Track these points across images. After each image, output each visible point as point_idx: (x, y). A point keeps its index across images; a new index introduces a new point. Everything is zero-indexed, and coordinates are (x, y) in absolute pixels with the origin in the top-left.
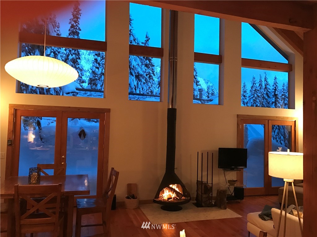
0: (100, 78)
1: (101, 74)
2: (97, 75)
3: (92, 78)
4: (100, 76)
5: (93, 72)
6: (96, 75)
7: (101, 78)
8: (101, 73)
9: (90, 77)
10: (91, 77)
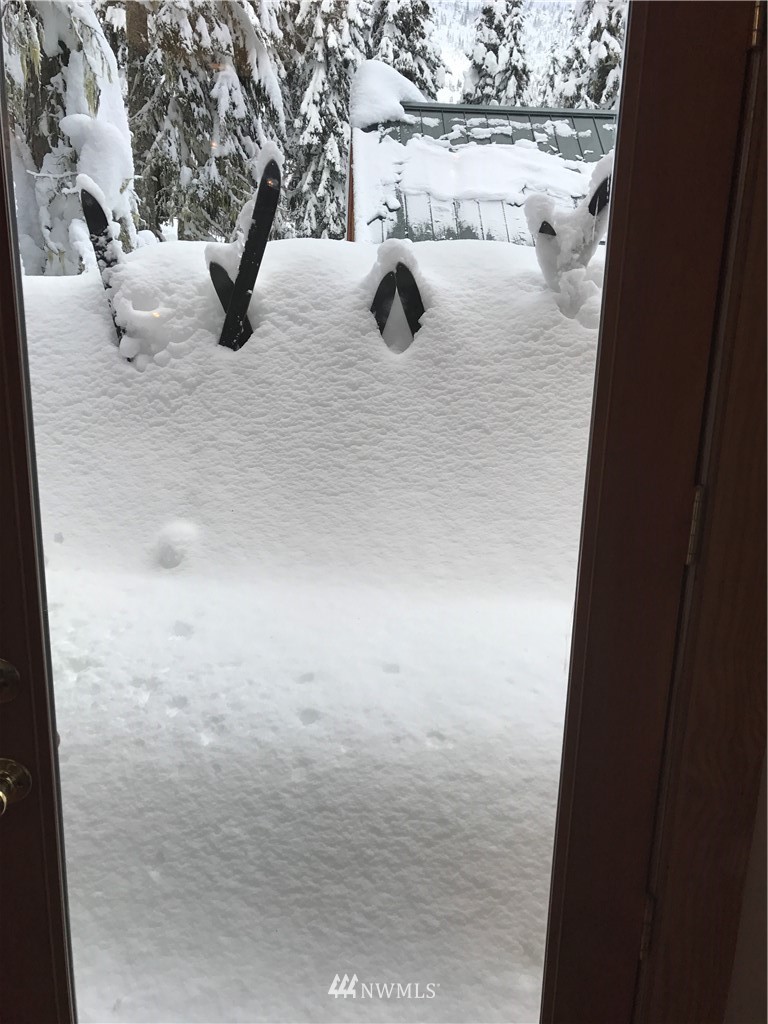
0: (501, 87)
1: (506, 71)
2: (490, 76)
3: (473, 92)
4: (502, 81)
5: (479, 69)
6: (489, 81)
7: (505, 88)
8: (504, 67)
9: (464, 91)
10: (468, 90)
